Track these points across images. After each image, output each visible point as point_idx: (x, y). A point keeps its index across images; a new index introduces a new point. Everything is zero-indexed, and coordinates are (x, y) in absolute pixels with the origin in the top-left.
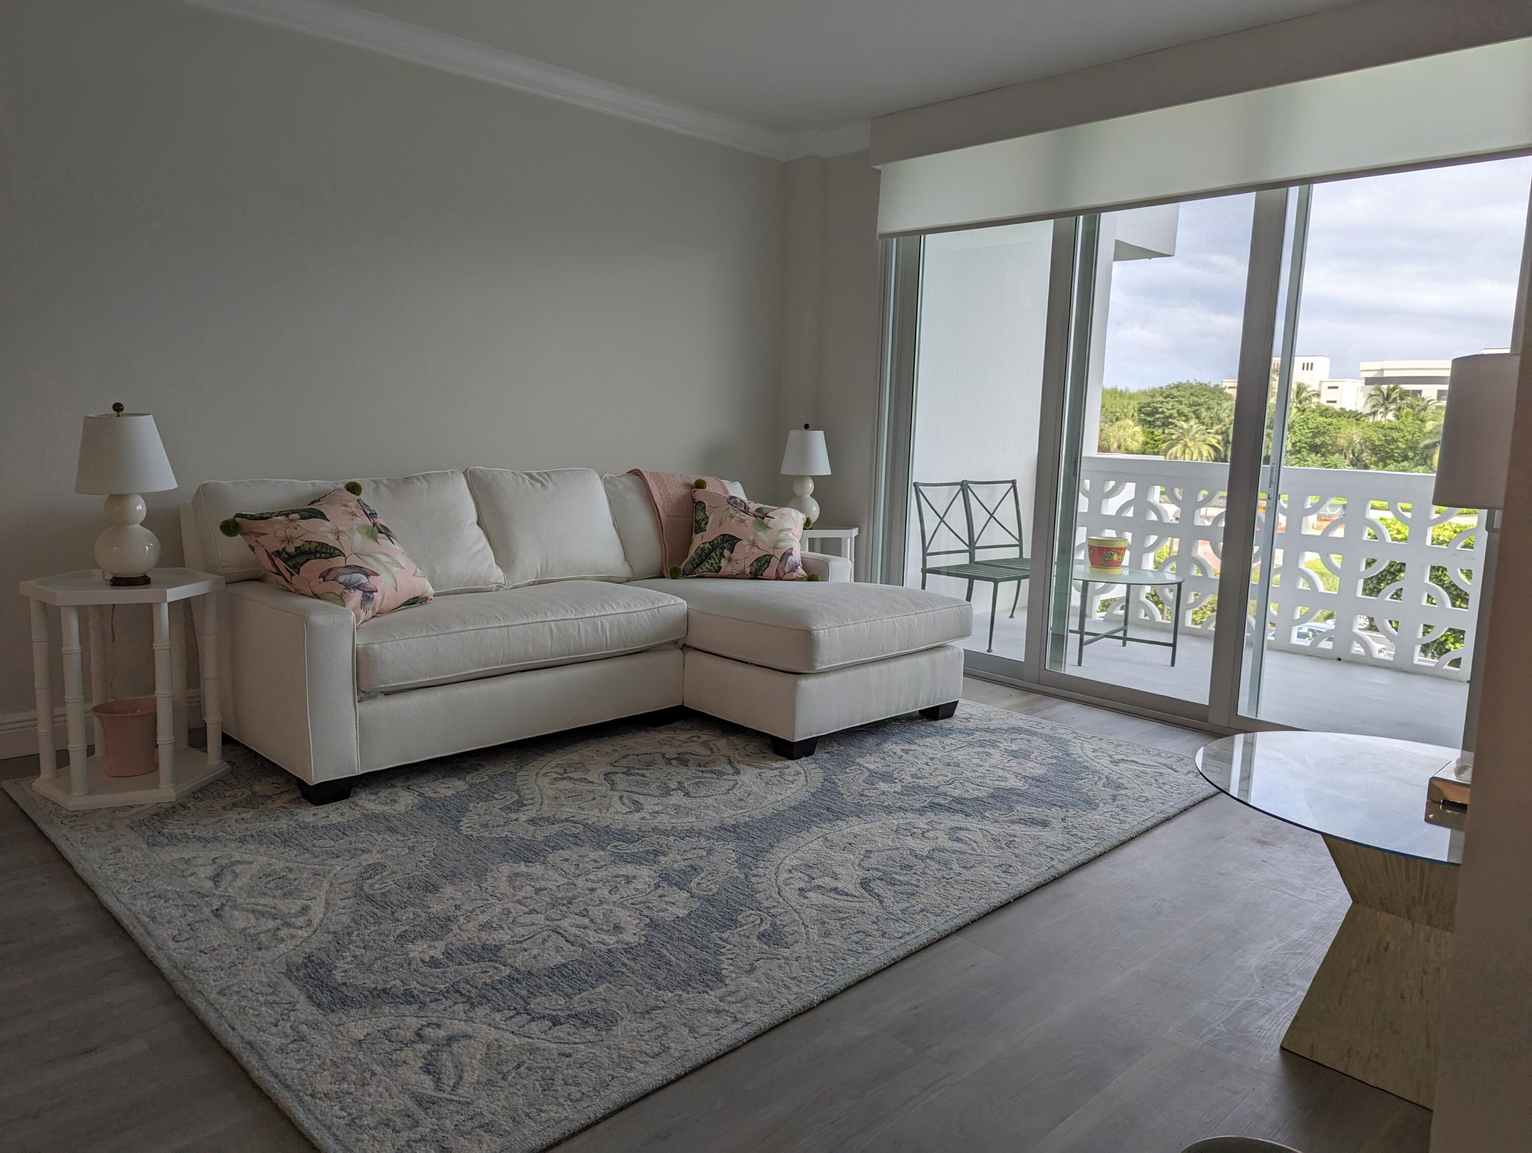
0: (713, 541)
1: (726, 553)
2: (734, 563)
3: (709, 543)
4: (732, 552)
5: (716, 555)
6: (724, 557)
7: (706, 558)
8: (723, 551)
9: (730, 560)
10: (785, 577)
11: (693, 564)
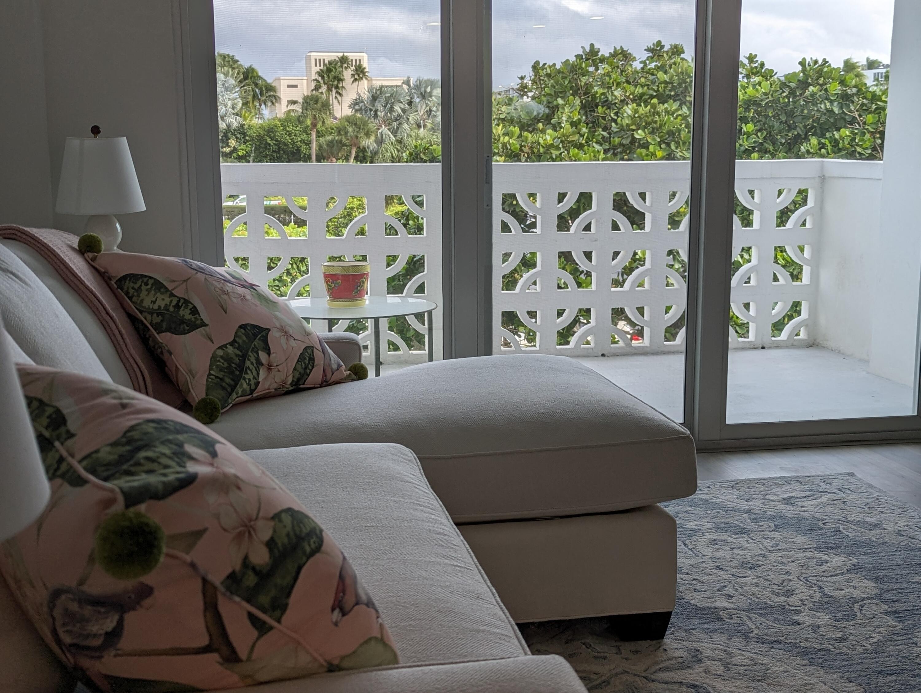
0: (234, 341)
1: (263, 356)
2: (274, 371)
3: (232, 344)
4: (269, 354)
5: (252, 363)
6: (262, 365)
7: (241, 371)
8: (258, 354)
9: (269, 368)
10: (334, 378)
11: (224, 388)
